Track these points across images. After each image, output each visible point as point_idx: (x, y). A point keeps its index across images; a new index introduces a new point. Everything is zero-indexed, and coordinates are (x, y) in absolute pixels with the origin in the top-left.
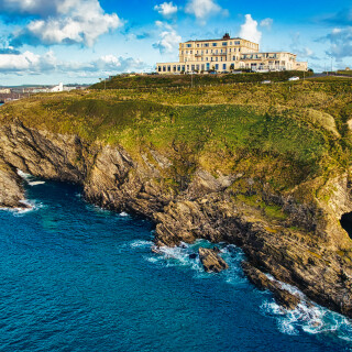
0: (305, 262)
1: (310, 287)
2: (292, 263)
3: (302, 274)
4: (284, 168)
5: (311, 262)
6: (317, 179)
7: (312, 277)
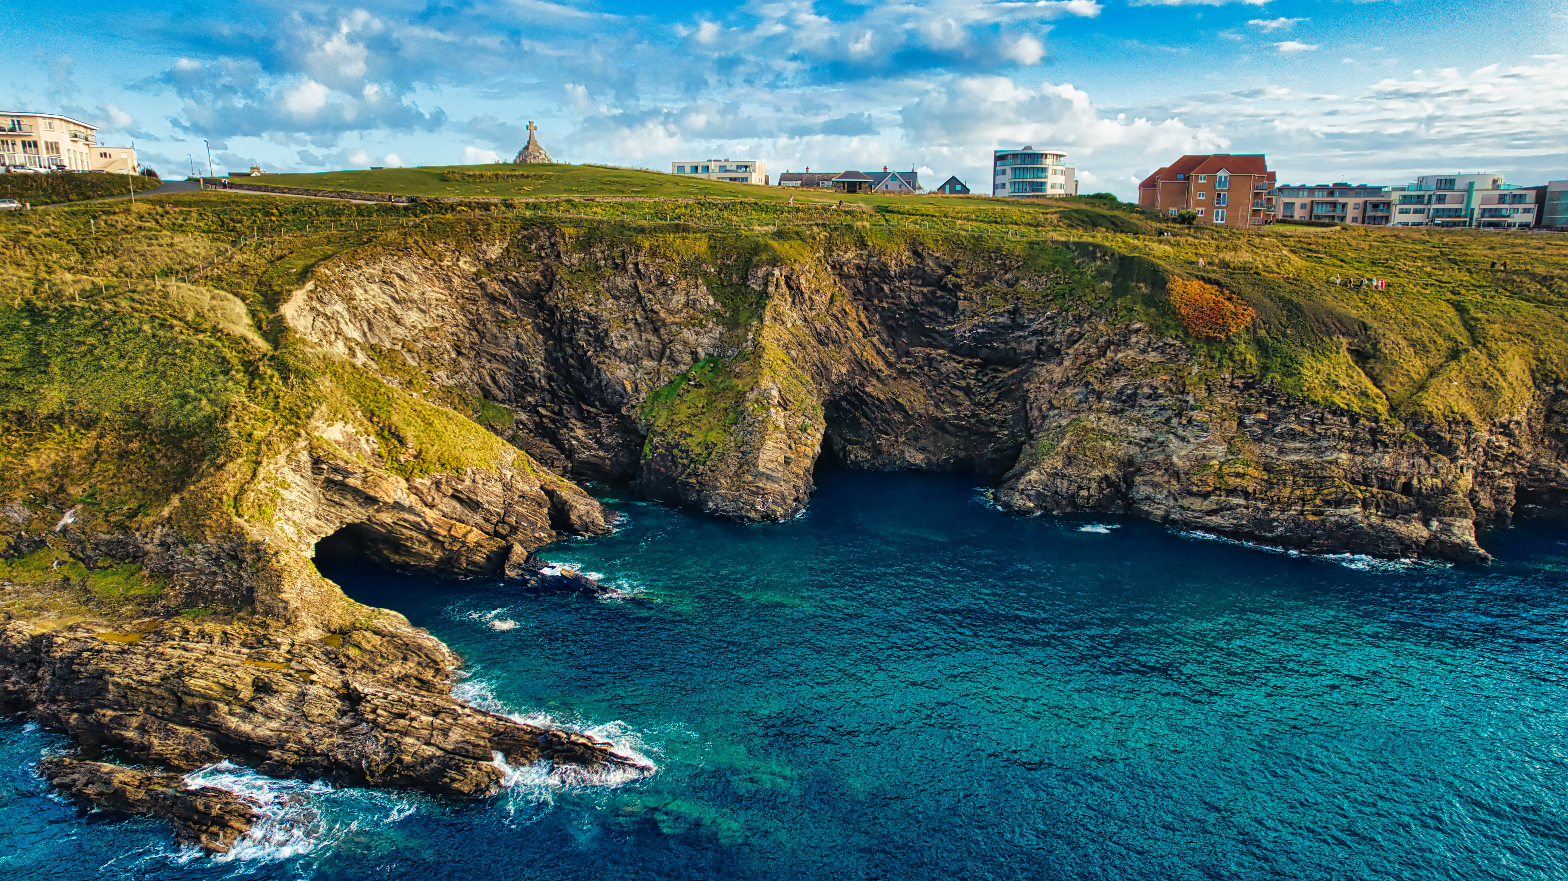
0: (246, 693)
1: (276, 753)
2: (209, 708)
3: (246, 728)
4: (123, 455)
5: (263, 688)
6: (230, 467)
7: (274, 724)
